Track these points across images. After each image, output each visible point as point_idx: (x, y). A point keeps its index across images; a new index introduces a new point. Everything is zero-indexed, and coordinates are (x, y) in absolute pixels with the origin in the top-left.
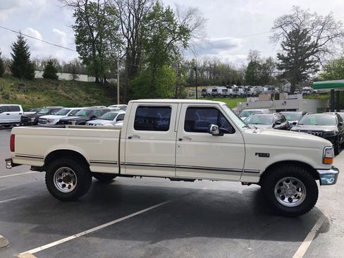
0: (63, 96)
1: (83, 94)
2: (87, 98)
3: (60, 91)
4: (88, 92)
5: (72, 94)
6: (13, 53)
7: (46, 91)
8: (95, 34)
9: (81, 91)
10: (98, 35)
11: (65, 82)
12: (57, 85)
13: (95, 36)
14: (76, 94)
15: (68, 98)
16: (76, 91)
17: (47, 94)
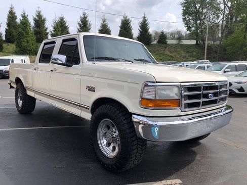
0: (168, 55)
1: (183, 54)
2: (186, 57)
3: (167, 52)
4: (188, 52)
5: (175, 53)
6: (139, 28)
7: (157, 52)
8: (198, 6)
9: (182, 51)
10: (200, 7)
11: (172, 45)
12: (166, 48)
13: (198, 8)
14: (178, 54)
15: (171, 56)
16: (179, 51)
17: (157, 54)
